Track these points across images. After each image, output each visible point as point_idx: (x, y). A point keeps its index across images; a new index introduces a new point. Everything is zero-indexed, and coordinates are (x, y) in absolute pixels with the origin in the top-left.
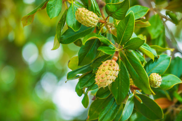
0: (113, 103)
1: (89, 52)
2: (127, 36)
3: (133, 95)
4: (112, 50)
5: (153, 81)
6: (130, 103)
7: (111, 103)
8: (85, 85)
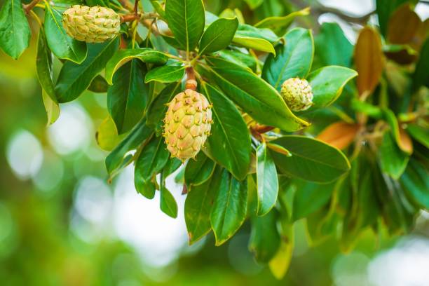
0: (230, 184)
1: (130, 96)
2: (194, 25)
3: (264, 145)
4: (177, 70)
5: (294, 98)
6: (266, 166)
7: (224, 184)
8: (151, 169)
